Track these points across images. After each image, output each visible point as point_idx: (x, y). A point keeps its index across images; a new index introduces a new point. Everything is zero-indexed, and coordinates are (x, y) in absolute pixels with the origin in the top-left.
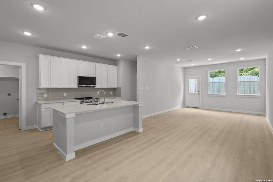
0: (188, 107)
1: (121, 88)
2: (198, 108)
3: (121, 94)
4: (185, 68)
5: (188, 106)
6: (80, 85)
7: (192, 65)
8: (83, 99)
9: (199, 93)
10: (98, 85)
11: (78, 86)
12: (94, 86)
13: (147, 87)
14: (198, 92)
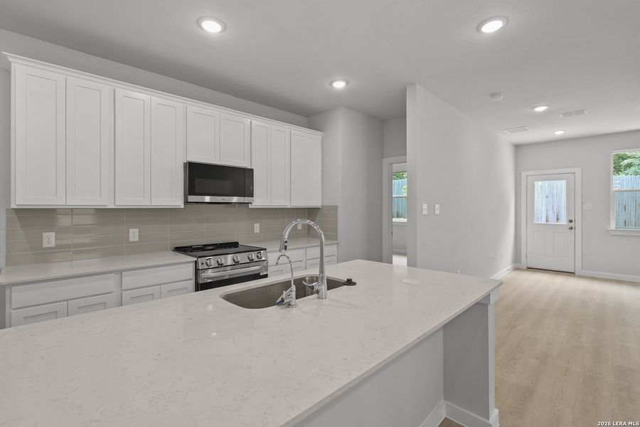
0: (529, 269)
1: (335, 208)
2: (571, 274)
3: (336, 230)
4: (517, 147)
5: (529, 266)
6: (192, 198)
7: (559, 133)
8: (203, 248)
9: (572, 225)
10: (260, 200)
11: (186, 202)
12: (246, 199)
13: (437, 206)
14: (571, 221)
